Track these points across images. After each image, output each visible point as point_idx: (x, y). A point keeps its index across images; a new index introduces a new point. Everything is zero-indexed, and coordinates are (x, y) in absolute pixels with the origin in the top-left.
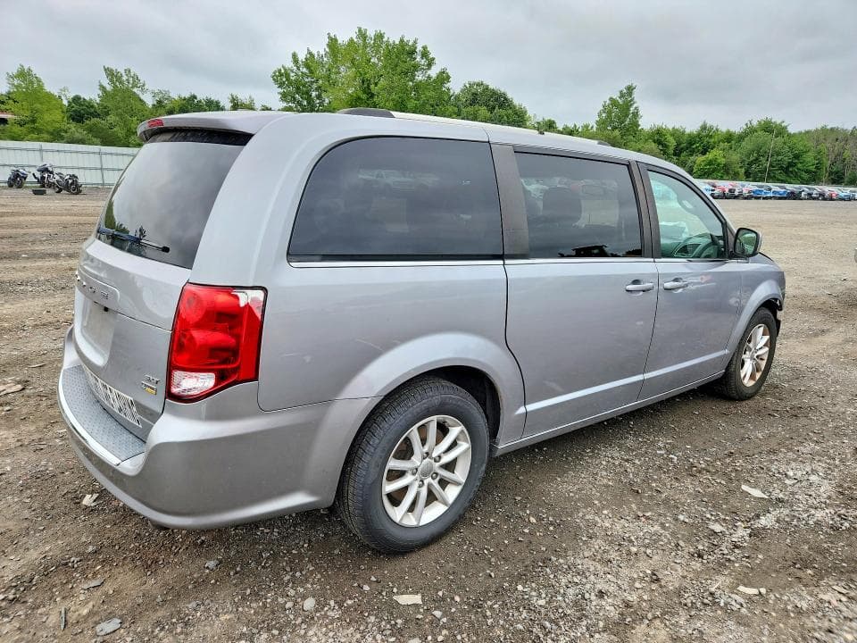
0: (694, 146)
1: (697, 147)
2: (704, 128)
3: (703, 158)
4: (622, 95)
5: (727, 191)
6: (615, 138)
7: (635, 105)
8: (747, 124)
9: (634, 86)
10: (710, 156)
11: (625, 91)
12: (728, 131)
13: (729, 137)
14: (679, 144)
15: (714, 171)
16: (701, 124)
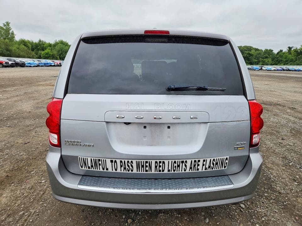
0: (38, 48)
1: (39, 48)
2: (40, 41)
3: (44, 52)
4: (5, 25)
5: (59, 64)
6: (7, 42)
7: (12, 30)
8: (55, 41)
9: (9, 22)
10: (46, 51)
11: (5, 24)
12: (49, 43)
13: (50, 45)
14: (32, 46)
15: (49, 56)
16: (39, 39)
